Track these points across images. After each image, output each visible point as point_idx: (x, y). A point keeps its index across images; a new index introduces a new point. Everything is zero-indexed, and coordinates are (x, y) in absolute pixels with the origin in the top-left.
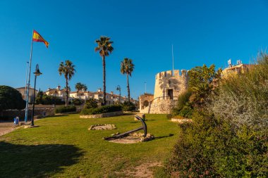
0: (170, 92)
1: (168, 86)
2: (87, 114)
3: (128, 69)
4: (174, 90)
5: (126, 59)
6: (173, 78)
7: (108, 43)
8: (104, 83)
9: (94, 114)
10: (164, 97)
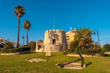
0: (54, 41)
1: (53, 37)
2: (8, 52)
3: (28, 26)
4: (56, 40)
5: (27, 21)
6: (56, 33)
7: (22, 10)
8: (19, 33)
9: (13, 52)
10: (51, 43)
